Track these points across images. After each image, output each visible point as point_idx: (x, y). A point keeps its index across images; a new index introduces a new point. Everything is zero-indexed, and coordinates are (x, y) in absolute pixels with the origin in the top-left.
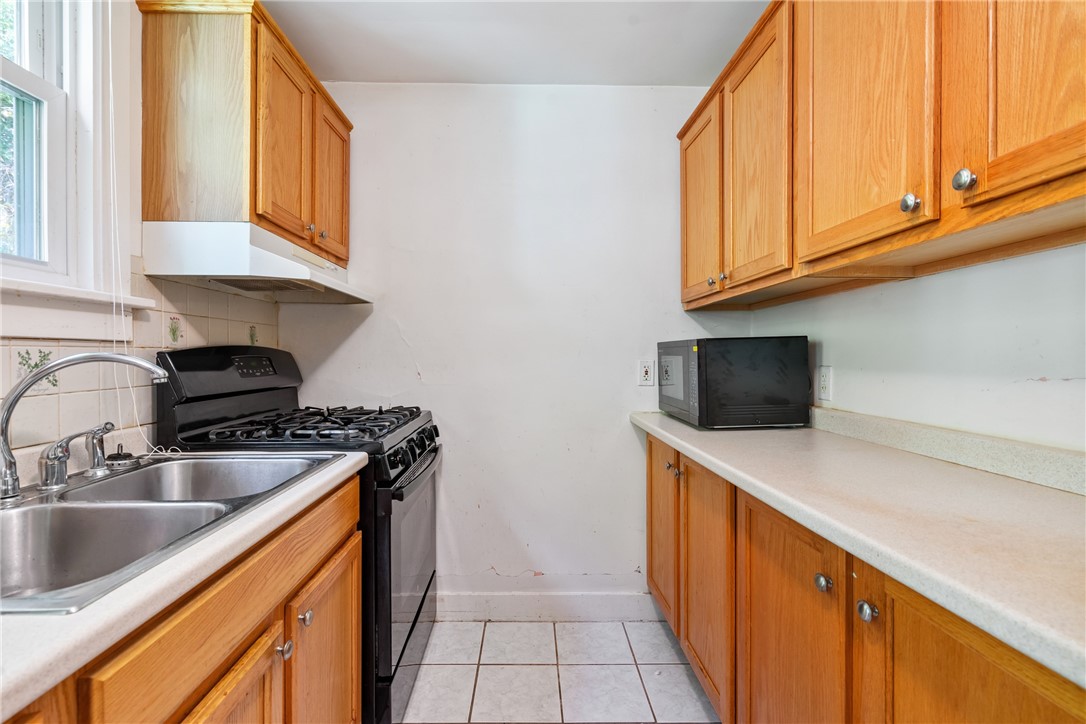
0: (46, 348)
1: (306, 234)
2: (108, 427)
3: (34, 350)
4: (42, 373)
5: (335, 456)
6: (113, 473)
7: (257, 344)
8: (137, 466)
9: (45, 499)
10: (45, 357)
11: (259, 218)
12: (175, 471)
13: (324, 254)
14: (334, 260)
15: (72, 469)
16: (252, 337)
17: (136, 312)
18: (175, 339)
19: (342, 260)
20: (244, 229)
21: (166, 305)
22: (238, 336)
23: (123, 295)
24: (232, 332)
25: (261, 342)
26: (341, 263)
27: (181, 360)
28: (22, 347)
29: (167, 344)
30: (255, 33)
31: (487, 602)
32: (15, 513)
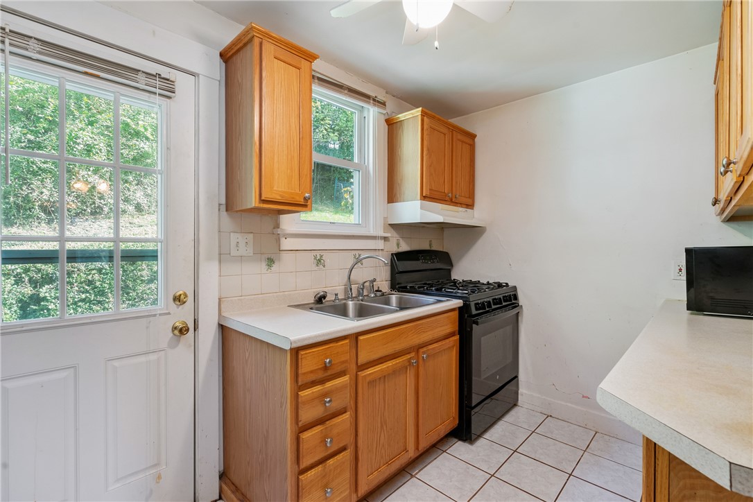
0: (360, 252)
1: (447, 199)
2: (374, 280)
3: (357, 253)
4: (358, 261)
5: (448, 300)
6: (376, 296)
7: (433, 249)
8: (383, 295)
9: (358, 300)
10: (360, 256)
11: (424, 198)
12: (394, 298)
13: (459, 205)
14: (465, 206)
15: (365, 293)
16: (430, 245)
17: (385, 239)
18: (398, 248)
19: (470, 206)
20: (418, 203)
21: (395, 234)
22: (424, 246)
23: (381, 233)
24: (422, 244)
25: (435, 248)
26: (470, 207)
27: (400, 256)
28: (354, 252)
29: (395, 250)
30: (422, 121)
31: (549, 404)
32: (350, 302)
